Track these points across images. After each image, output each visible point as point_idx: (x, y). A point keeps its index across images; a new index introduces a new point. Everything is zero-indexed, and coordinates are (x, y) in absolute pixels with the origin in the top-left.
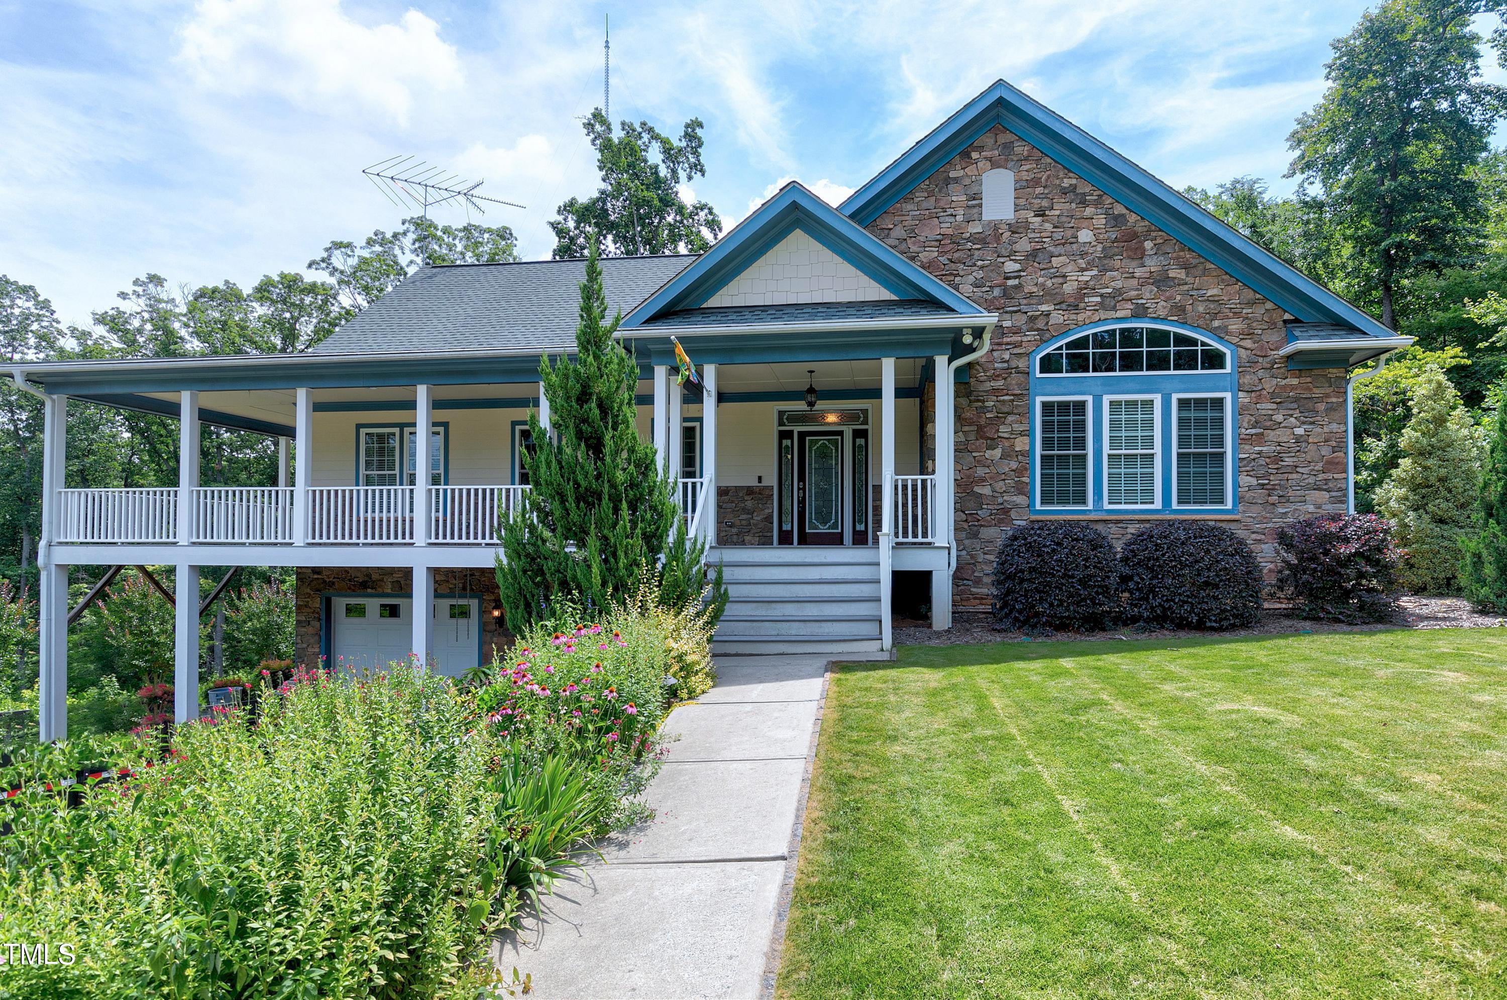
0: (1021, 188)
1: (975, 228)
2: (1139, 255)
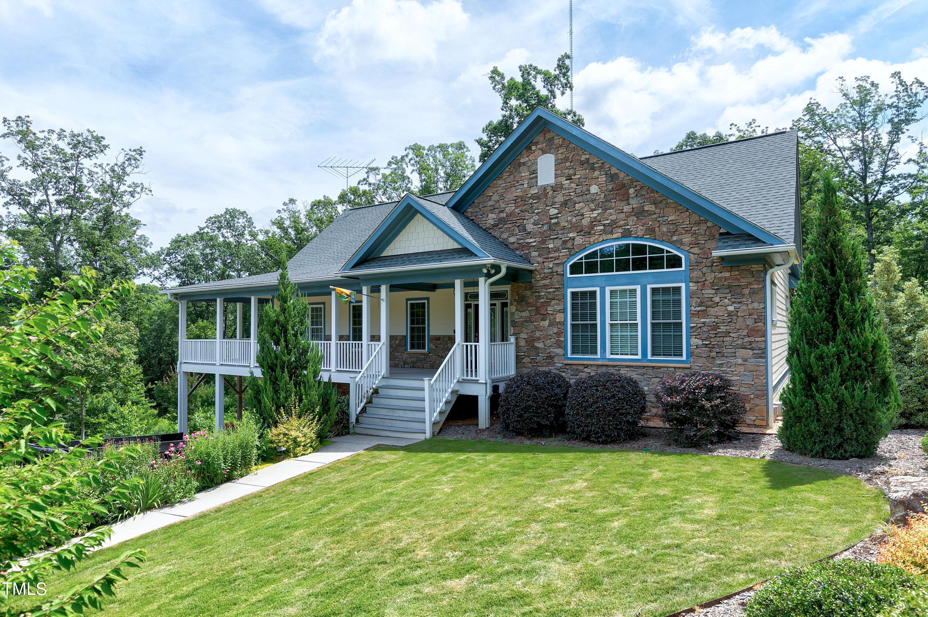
0: (558, 164)
1: (534, 191)
2: (626, 198)
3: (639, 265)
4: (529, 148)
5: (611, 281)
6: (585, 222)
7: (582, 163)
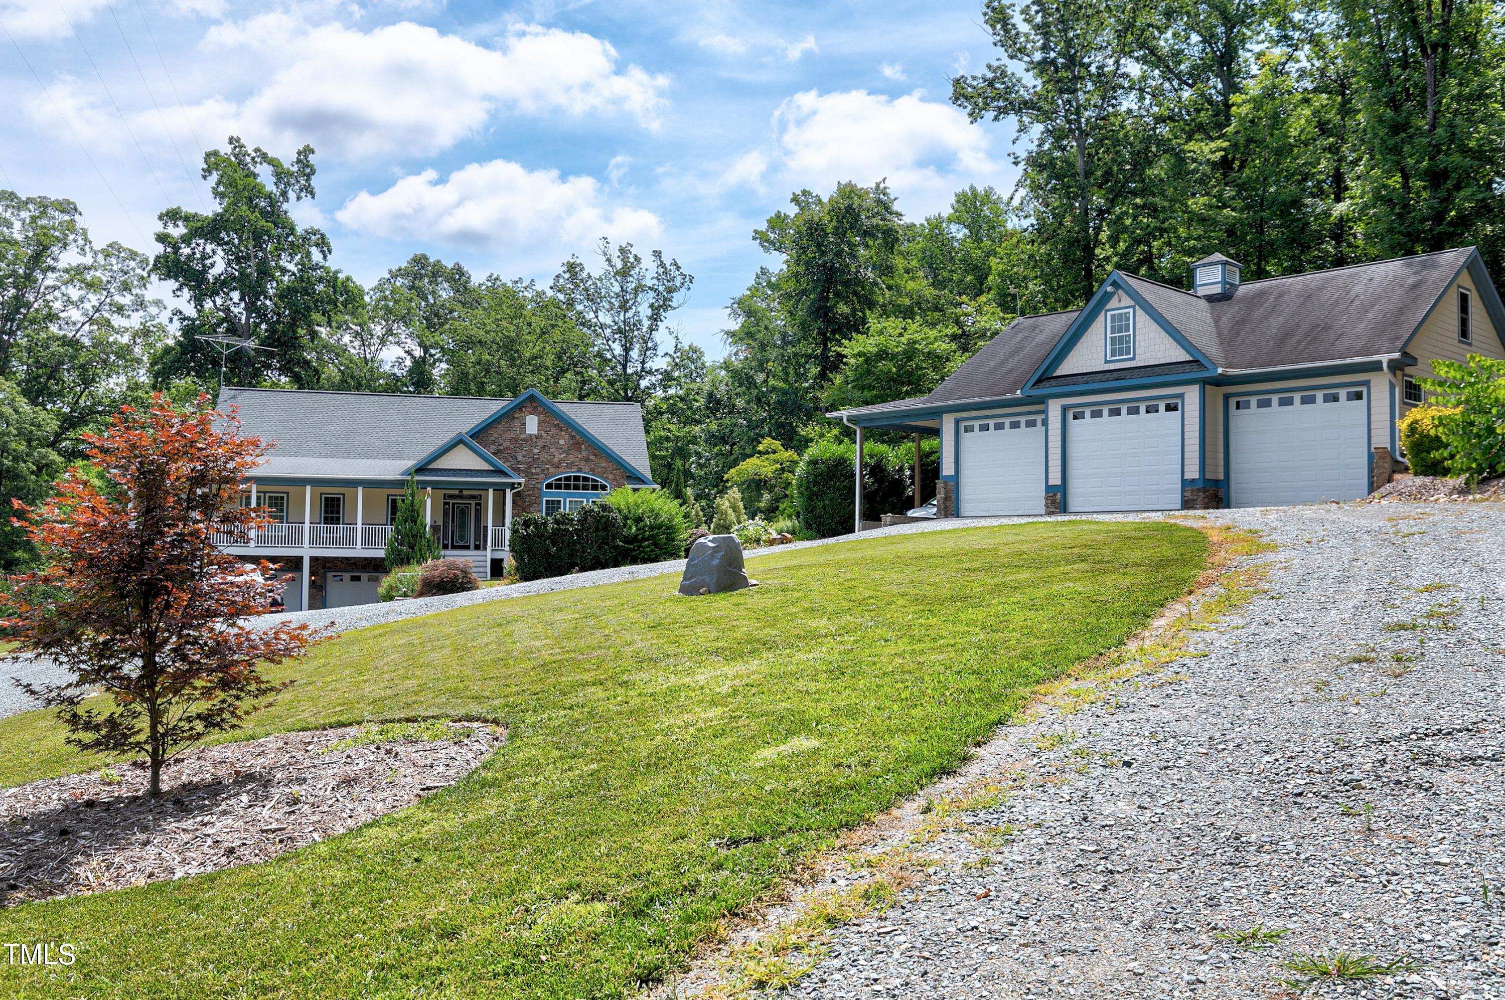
0: (540, 423)
1: (523, 436)
2: (580, 450)
3: (585, 488)
4: (521, 409)
5: (570, 495)
6: (556, 460)
7: (555, 426)
